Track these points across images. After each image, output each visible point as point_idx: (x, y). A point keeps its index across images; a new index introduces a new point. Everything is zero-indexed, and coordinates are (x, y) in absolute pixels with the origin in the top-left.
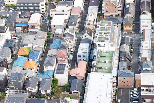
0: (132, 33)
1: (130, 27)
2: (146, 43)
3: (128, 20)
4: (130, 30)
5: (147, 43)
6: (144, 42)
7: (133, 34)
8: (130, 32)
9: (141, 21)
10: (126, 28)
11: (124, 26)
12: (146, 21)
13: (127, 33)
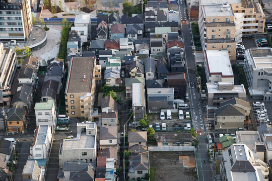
0: (22, 132)
1: (18, 123)
2: (37, 149)
3: (15, 112)
4: (19, 129)
5: (39, 149)
6: (34, 148)
7: (25, 134)
8: (19, 131)
9: (37, 112)
10: (11, 125)
11: (8, 122)
12: (43, 112)
13: (13, 133)
